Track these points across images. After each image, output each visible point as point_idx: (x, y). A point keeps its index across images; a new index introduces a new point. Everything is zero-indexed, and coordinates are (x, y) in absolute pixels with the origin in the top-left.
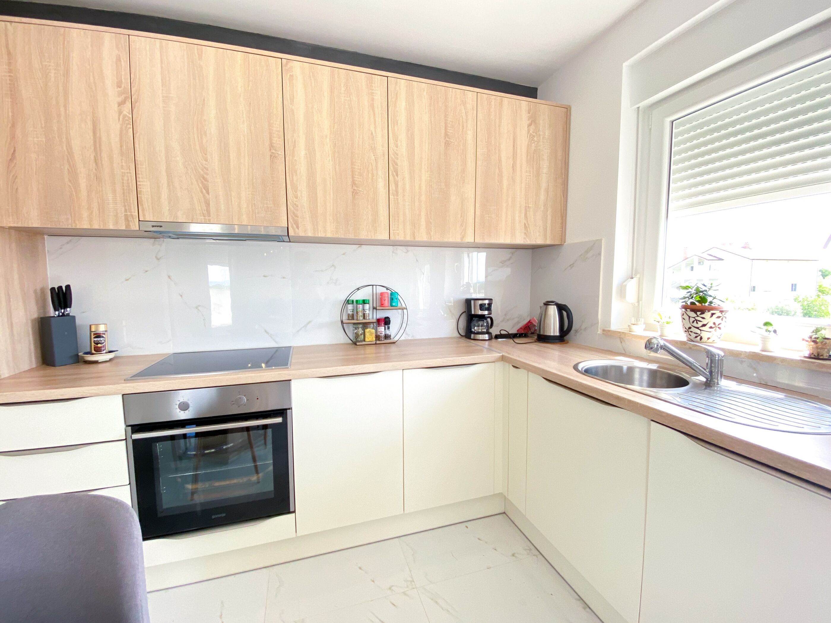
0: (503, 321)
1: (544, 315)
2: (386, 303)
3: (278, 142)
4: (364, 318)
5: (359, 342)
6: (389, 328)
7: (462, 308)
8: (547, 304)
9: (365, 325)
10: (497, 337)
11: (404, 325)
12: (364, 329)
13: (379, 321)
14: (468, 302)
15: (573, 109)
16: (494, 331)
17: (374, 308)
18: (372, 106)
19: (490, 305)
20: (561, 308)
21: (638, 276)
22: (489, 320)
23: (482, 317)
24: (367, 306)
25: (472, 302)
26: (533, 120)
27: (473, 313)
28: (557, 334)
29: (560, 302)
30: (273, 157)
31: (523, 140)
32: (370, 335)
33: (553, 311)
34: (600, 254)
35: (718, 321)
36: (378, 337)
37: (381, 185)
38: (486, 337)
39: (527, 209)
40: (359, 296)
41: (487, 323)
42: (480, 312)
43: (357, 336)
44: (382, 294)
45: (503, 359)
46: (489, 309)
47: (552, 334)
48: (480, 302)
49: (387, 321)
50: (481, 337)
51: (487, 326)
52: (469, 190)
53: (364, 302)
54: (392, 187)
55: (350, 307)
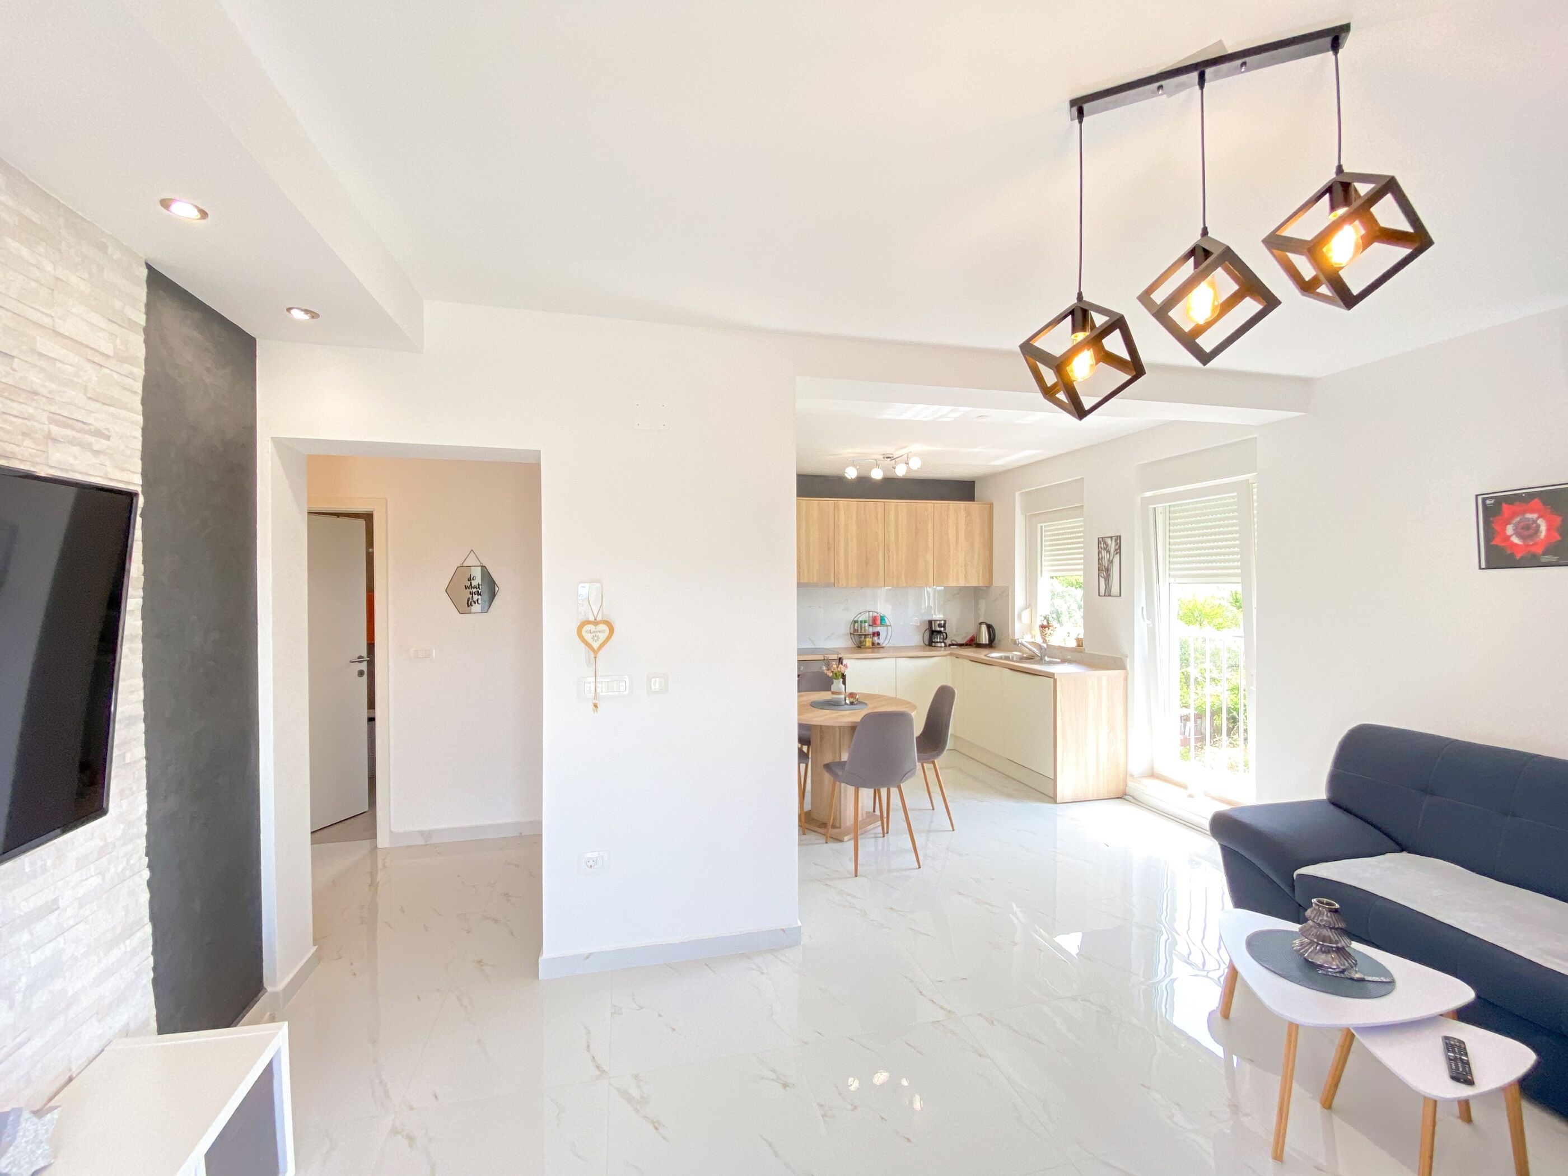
0: (954, 636)
1: (979, 630)
2: (878, 622)
3: (831, 541)
4: (865, 632)
5: (863, 646)
6: (879, 638)
7: (927, 626)
8: (981, 624)
9: (866, 636)
10: (950, 645)
11: (889, 638)
12: (865, 638)
13: (874, 634)
14: (930, 622)
15: (994, 505)
16: (948, 642)
17: (869, 625)
18: (877, 518)
19: (945, 624)
20: (990, 627)
21: (1030, 608)
22: (945, 634)
23: (940, 632)
24: (867, 624)
25: (933, 622)
26: (968, 514)
27: (933, 629)
28: (987, 642)
29: (989, 623)
30: (829, 549)
31: (962, 527)
32: (868, 643)
33: (984, 628)
34: (1008, 595)
35: (1052, 632)
36: (873, 644)
37: (881, 556)
38: (943, 645)
39: (966, 565)
40: (862, 618)
41: (943, 636)
42: (938, 629)
43: (861, 642)
44: (875, 617)
45: (951, 654)
46: (944, 626)
47: (984, 643)
48: (938, 622)
49: (878, 634)
50: (939, 645)
51: (944, 638)
52: (930, 558)
53: (865, 622)
54: (887, 559)
55: (856, 624)
